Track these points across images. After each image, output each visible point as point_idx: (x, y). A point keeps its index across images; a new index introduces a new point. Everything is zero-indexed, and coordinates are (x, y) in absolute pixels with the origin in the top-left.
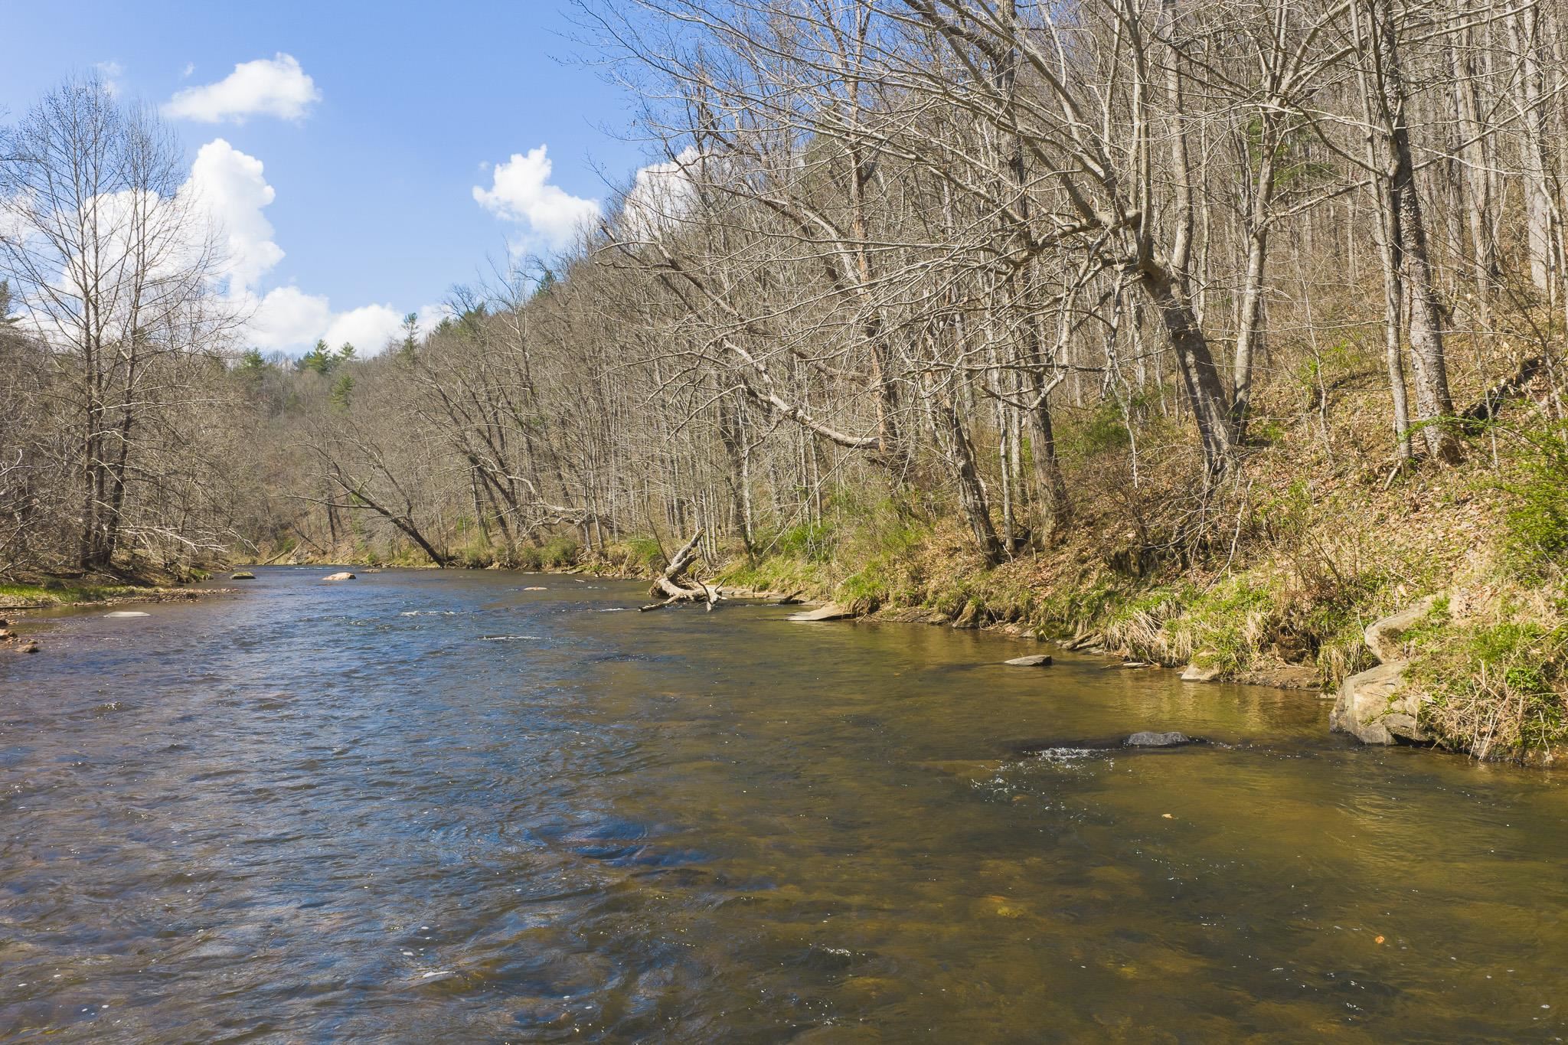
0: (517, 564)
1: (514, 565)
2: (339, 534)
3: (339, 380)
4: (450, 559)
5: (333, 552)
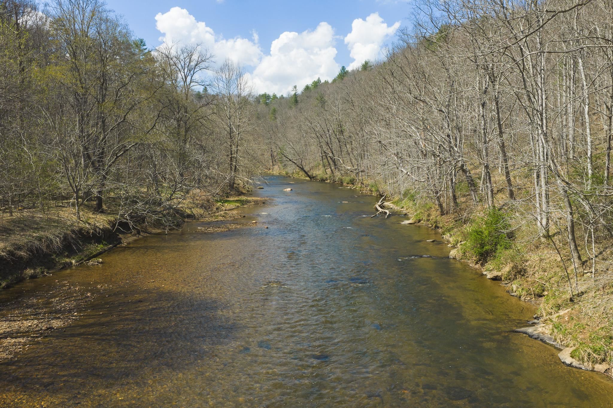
0: (336, 182)
1: (334, 182)
2: (274, 163)
3: (272, 108)
4: (313, 177)
5: (273, 169)
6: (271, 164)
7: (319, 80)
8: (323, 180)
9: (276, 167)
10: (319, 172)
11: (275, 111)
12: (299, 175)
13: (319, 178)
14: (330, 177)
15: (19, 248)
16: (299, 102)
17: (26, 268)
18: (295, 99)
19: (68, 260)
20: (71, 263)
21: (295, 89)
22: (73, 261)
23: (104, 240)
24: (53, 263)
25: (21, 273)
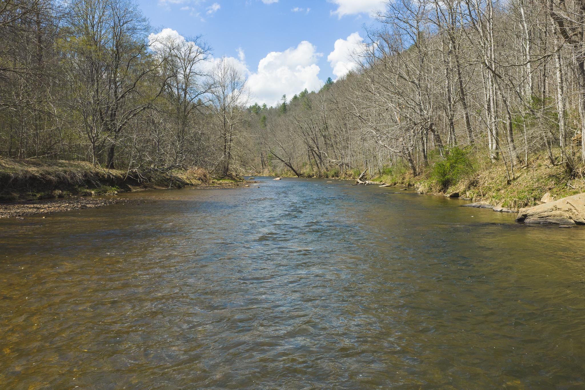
0: (321, 176)
1: (320, 176)
2: (264, 166)
3: (262, 116)
4: (301, 175)
5: (263, 172)
6: (261, 167)
7: (306, 91)
8: (310, 176)
9: (266, 170)
10: (306, 170)
11: (265, 118)
12: (287, 174)
13: (306, 175)
14: (316, 172)
15: (49, 174)
16: (288, 110)
17: (55, 190)
18: (284, 108)
19: (88, 191)
20: (91, 194)
21: (284, 98)
22: (93, 192)
23: (117, 185)
24: (76, 191)
25: (52, 192)
